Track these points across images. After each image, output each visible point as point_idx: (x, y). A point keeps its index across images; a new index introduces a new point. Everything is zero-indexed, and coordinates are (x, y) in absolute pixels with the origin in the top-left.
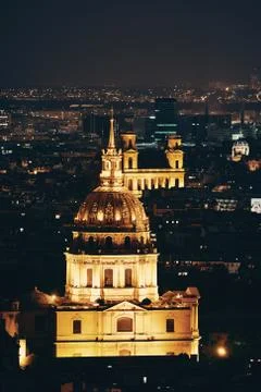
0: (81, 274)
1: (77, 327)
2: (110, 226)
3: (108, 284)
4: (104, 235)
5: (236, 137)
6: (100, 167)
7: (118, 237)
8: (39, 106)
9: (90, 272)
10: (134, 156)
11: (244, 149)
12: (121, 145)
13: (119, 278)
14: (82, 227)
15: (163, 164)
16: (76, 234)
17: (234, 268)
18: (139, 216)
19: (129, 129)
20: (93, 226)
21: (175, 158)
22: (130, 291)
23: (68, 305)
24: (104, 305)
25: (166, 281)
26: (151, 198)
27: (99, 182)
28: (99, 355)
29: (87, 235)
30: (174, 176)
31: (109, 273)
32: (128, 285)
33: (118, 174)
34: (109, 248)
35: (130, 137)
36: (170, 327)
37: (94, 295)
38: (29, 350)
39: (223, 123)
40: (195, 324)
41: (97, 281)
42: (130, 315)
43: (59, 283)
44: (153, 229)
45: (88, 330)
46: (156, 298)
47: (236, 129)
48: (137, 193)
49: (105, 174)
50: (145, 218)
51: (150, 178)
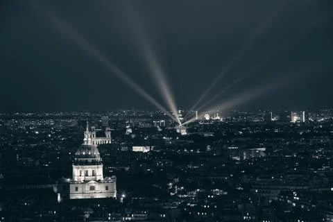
0: (77, 172)
1: (77, 189)
2: (87, 156)
3: (87, 175)
4: (85, 159)
5: (127, 127)
6: (84, 137)
7: (90, 160)
8: (63, 118)
9: (81, 171)
10: (95, 133)
11: (130, 131)
12: (90, 130)
13: (90, 173)
14: (78, 157)
15: (104, 136)
16: (76, 159)
17: (127, 169)
18: (97, 153)
19: (93, 125)
20: (81, 156)
21: (108, 134)
22: (94, 177)
23: (73, 182)
24: (86, 182)
25: (106, 174)
26: (100, 147)
27: (83, 142)
28: (83, 198)
29: (79, 159)
30: (108, 140)
31: (87, 172)
32: (93, 175)
33: (90, 139)
34: (87, 163)
35: (93, 127)
36: (107, 188)
37: (82, 179)
38: (61, 197)
39: (123, 122)
40: (115, 188)
41: (83, 174)
42: (94, 185)
43: (70, 175)
44: (101, 157)
45: (80, 190)
46: (102, 179)
47: (127, 124)
48: (96, 145)
49: (85, 139)
50: (98, 153)
51: (100, 140)
